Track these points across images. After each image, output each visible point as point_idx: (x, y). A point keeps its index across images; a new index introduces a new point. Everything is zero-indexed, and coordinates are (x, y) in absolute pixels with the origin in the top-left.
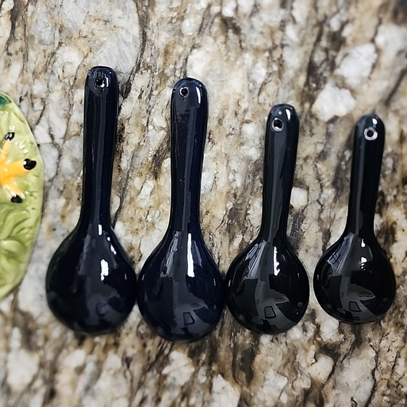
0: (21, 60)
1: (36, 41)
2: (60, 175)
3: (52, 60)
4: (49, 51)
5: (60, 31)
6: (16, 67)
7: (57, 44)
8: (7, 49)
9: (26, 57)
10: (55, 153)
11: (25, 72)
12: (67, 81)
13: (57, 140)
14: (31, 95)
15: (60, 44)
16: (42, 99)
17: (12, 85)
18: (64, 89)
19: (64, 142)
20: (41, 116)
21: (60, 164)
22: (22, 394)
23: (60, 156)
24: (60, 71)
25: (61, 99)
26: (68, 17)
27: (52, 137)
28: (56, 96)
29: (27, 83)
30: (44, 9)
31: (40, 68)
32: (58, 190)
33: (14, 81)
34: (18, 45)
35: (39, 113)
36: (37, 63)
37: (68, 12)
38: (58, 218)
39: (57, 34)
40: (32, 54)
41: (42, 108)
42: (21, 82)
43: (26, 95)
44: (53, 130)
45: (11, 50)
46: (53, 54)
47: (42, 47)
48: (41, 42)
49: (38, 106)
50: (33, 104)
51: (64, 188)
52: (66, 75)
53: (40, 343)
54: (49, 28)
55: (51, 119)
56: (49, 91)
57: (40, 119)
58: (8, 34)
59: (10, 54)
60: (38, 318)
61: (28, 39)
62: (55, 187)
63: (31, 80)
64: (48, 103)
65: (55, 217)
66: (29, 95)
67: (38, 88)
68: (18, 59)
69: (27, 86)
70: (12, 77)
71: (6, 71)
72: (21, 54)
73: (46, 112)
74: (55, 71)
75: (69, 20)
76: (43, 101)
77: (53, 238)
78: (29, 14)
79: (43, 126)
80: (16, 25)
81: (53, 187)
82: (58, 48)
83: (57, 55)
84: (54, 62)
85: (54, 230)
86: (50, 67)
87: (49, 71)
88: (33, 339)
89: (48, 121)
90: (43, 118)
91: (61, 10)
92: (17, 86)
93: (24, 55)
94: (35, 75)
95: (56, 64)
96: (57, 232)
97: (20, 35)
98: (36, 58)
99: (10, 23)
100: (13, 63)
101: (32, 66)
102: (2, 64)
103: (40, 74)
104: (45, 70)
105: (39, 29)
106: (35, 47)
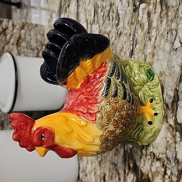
0: (166, 18)
3: (177, 12)
4: (176, 9)
6: (165, 22)
8: (160, 16)
9: (167, 16)
11: (168, 21)
15: (179, 4)
16: (175, 29)
17: (164, 29)
20: (176, 36)
24: (181, 15)
28: (181, 26)
31: (173, 17)
33: (164, 27)
34: (164, 12)
35: (175, 35)
39: (178, 1)
40: (169, 13)
41: (176, 33)
42: (167, 26)
44: (181, 40)
45: (162, 16)
46: (178, 9)
47: (173, 9)
48: (172, 7)
49: (174, 33)
50: (172, 33)
55: (180, 36)
56: (178, 25)
57: (176, 38)
58: (160, 10)
59: (162, 17)
61: (168, 8)
63: (170, 24)
64: (178, 30)
66: (170, 30)
67: (174, 26)
68: (165, 18)
69: (169, 27)
71: (161, 25)
73: (178, 34)
74: (179, 16)
79: (177, 40)
80: (163, 5)
82: (179, 6)
84: (178, 12)
86: (177, 15)
87: (177, 17)
92: (165, 29)
93: (167, 15)
94: (172, 21)
97: (164, 8)
98: (171, 14)
99: (160, 6)
100: (163, 20)
101: (170, 18)
102: (159, 22)
103: (173, 20)
104: (175, 17)
105: (171, 3)
106: (170, 10)
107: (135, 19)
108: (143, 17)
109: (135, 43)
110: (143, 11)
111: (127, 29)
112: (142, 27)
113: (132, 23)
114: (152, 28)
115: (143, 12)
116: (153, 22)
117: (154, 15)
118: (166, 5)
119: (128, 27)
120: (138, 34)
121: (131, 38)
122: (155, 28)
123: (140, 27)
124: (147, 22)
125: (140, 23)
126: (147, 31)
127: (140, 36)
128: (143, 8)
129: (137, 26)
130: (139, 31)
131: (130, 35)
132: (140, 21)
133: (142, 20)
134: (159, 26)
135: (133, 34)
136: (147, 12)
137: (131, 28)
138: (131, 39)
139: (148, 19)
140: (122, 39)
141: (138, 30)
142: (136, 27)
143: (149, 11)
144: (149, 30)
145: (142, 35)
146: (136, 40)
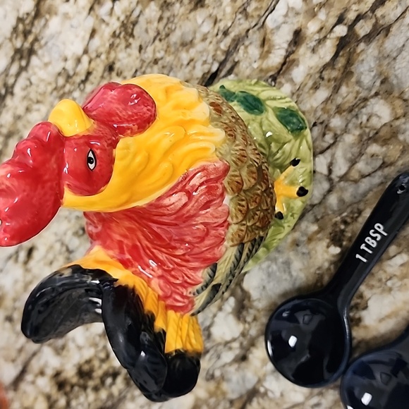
0: (331, 89)
1: (354, 80)
2: (322, 206)
3: (362, 105)
4: (362, 95)
5: (382, 83)
6: (323, 94)
7: (373, 92)
8: (321, 72)
9: (336, 89)
10: (326, 186)
11: (330, 102)
12: (367, 130)
13: (333, 176)
14: (326, 126)
15: (377, 94)
16: (335, 134)
17: (312, 107)
18: (361, 136)
19: (339, 181)
20: (328, 148)
21: (327, 197)
22: (219, 344)
23: (330, 191)
24: (364, 118)
25: (354, 144)
26: (397, 73)
27: (330, 171)
28: (349, 139)
29: (328, 112)
30: (376, 53)
31: (347, 106)
32: (315, 216)
33: (315, 105)
34: (335, 74)
35: (327, 145)
36: (345, 100)
37: (399, 69)
38: (305, 239)
39: (378, 83)
40: (344, 89)
41: (332, 142)
42: (322, 109)
43: (322, 123)
44: (333, 165)
45: (326, 74)
46: (366, 99)
47: (357, 88)
48: (358, 82)
49: (329, 138)
50: (324, 135)
51: (322, 218)
52: (368, 125)
53: (249, 319)
54: (373, 74)
55: (336, 156)
56: (346, 130)
57: (326, 150)
58: (328, 58)
59: (322, 79)
60: (254, 301)
61: (347, 73)
62: (313, 213)
63: (332, 112)
64: (340, 141)
65: (302, 236)
66: (324, 125)
67: (337, 122)
68: (328, 87)
69: (326, 116)
70: (315, 100)
71: (311, 91)
72: (333, 83)
73: (334, 148)
74: (360, 116)
75: (396, 76)
76: (336, 137)
77: (293, 250)
78: (359, 50)
79: (325, 158)
80: (341, 54)
81: (311, 212)
82: (372, 97)
83: (369, 103)
84: (363, 107)
85: (298, 245)
86: (357, 110)
87: (354, 113)
88: (244, 313)
89: (333, 156)
90: (329, 151)
91: (393, 62)
92: (316, 111)
93: (335, 86)
94: (339, 110)
95: (364, 110)
96: (299, 248)
97: (340, 65)
98: (347, 94)
99: (335, 50)
100: (321, 88)
101: (339, 100)
102: (310, 84)
103: (344, 111)
104: (351, 110)
105: (362, 70)
106: (350, 84)
107: (256, 9)
108: (278, 28)
109: (228, 66)
110: (290, 14)
111: (224, 11)
112: (266, 48)
113: (245, 9)
114: (287, 76)
115: (286, 16)
116: (297, 65)
117: (309, 53)
118: (349, 63)
119: (229, 10)
120: (246, 52)
121: (225, 45)
122: (296, 85)
123: (259, 43)
124: (283, 53)
125: (266, 34)
126: (271, 71)
127: (250, 64)
128: (293, 8)
129: (254, 32)
130: (254, 51)
131: (226, 33)
132: (268, 31)
133: (272, 31)
134: (306, 89)
135: (233, 40)
136: (296, 27)
137: (237, 22)
138: (223, 46)
139: (290, 45)
140: (200, 21)
141: (251, 43)
142: (251, 31)
143: (303, 30)
144: (278, 73)
145: (255, 66)
146: (236, 64)
